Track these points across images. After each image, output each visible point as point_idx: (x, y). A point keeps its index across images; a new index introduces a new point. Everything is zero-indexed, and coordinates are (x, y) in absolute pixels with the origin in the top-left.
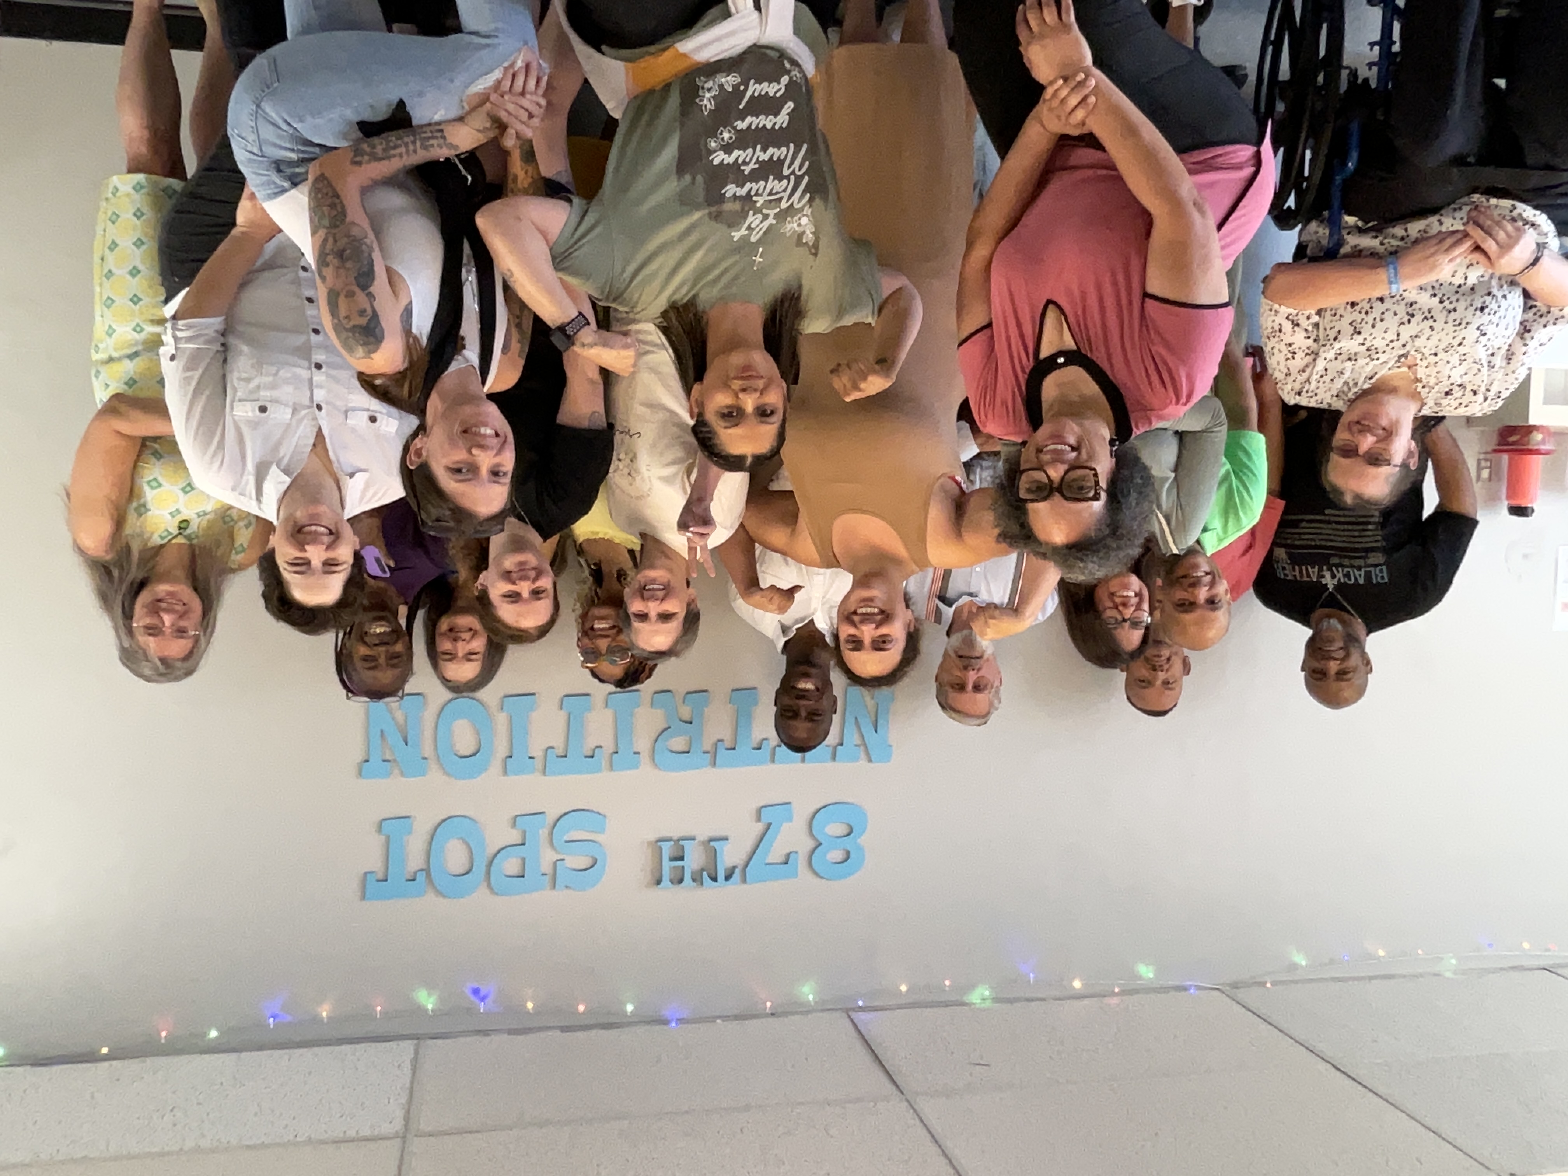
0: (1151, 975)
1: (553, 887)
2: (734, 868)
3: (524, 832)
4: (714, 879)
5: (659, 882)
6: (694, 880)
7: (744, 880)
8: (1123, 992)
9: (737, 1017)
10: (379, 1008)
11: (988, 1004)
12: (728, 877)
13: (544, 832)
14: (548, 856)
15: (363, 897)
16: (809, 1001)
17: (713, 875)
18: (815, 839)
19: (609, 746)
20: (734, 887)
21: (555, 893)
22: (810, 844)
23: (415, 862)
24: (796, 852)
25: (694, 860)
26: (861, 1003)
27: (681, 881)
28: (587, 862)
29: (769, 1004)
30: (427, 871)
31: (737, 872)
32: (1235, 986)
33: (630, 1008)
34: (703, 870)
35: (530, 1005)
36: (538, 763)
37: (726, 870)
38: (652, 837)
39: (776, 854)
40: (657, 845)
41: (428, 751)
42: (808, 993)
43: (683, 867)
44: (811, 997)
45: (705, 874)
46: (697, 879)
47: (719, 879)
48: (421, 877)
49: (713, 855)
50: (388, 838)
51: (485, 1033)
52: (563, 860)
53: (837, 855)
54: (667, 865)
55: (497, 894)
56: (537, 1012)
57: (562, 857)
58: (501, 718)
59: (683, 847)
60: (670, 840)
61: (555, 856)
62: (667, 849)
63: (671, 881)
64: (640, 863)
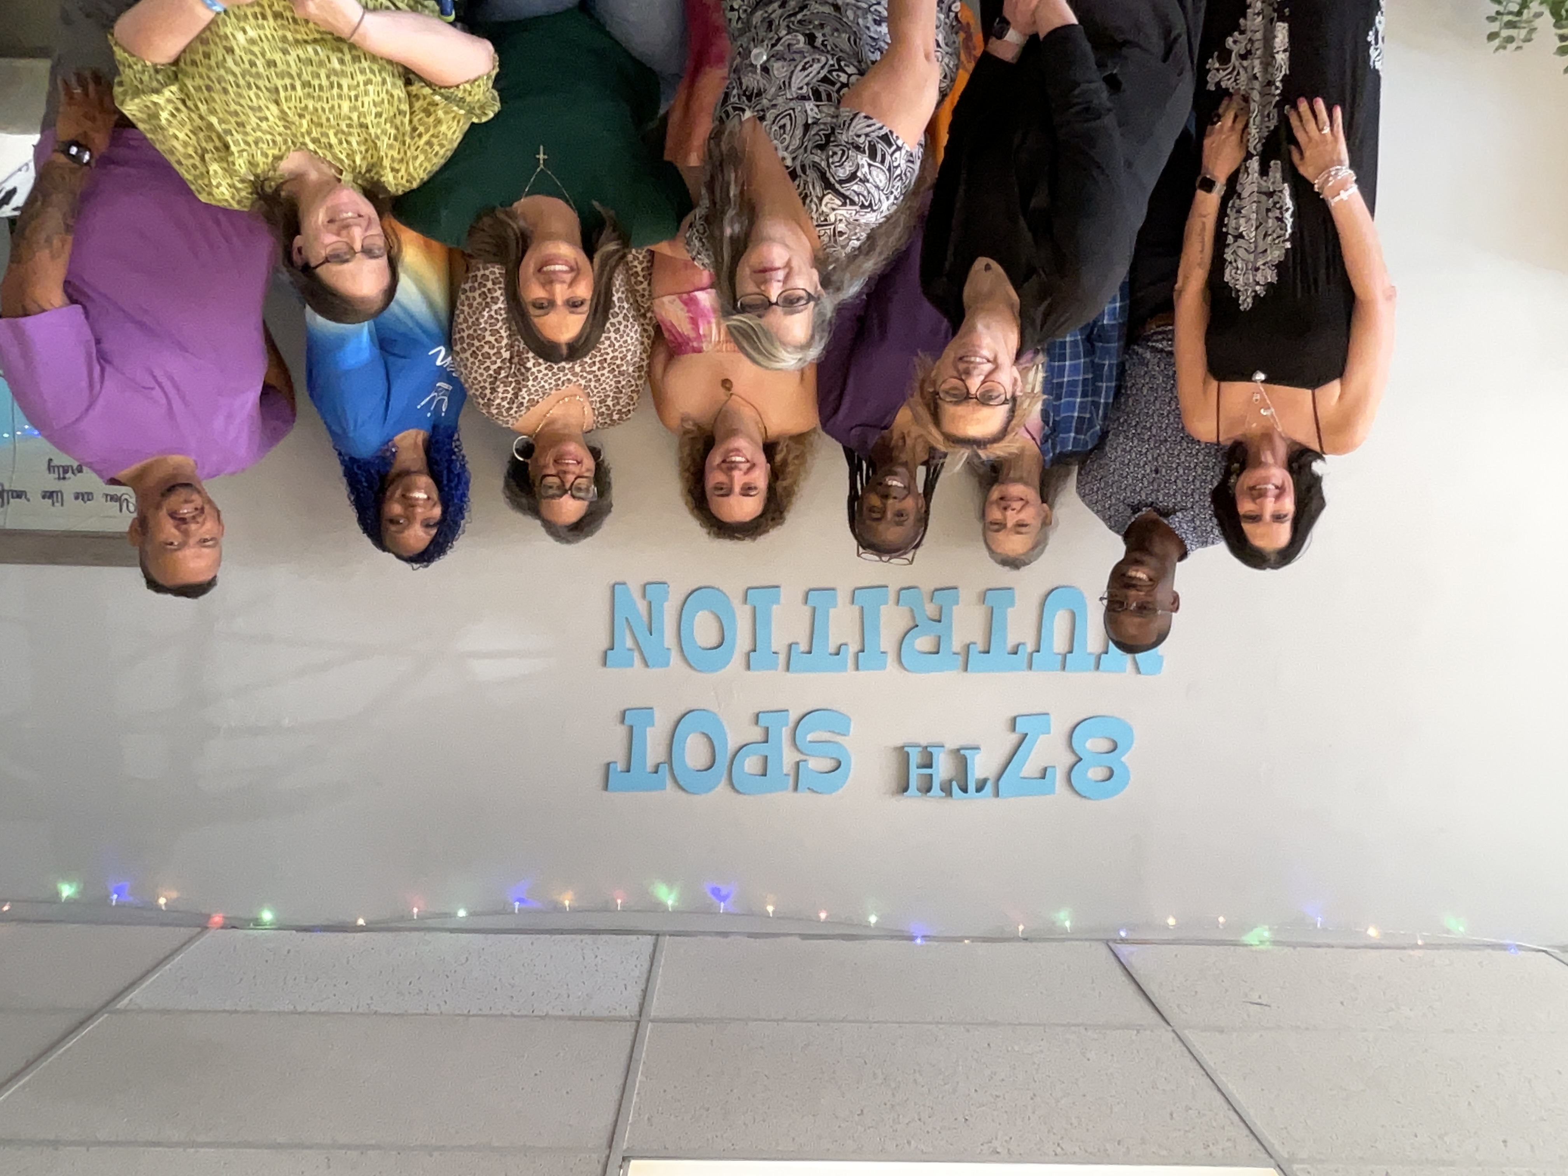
0: (1462, 929)
1: (796, 788)
2: (987, 779)
3: (767, 729)
4: (965, 790)
5: (905, 789)
6: (943, 790)
7: (997, 794)
8: (1426, 946)
9: (985, 940)
10: (619, 901)
11: (1266, 947)
12: (979, 789)
13: (786, 732)
14: (789, 757)
15: (606, 788)
16: (1065, 928)
17: (964, 787)
18: (1075, 754)
19: (855, 644)
20: (984, 802)
21: (797, 795)
22: (1070, 759)
23: (657, 754)
24: (1054, 767)
25: (943, 769)
26: (1123, 934)
27: (929, 790)
28: (831, 764)
29: (1021, 928)
30: (669, 764)
31: (989, 787)
33: (873, 919)
34: (952, 780)
35: (770, 909)
36: (782, 658)
37: (977, 784)
38: (899, 743)
39: (1031, 767)
40: (902, 754)
41: (671, 640)
42: (1065, 920)
43: (931, 775)
44: (1068, 924)
45: (954, 784)
46: (947, 789)
47: (969, 790)
48: (664, 770)
49: (963, 765)
50: (629, 729)
51: (725, 934)
52: (805, 761)
53: (1101, 773)
54: (915, 774)
55: (737, 791)
56: (779, 916)
57: (803, 757)
58: (744, 610)
59: (931, 754)
60: (919, 746)
61: (798, 757)
62: (915, 758)
63: (919, 789)
64: (886, 770)
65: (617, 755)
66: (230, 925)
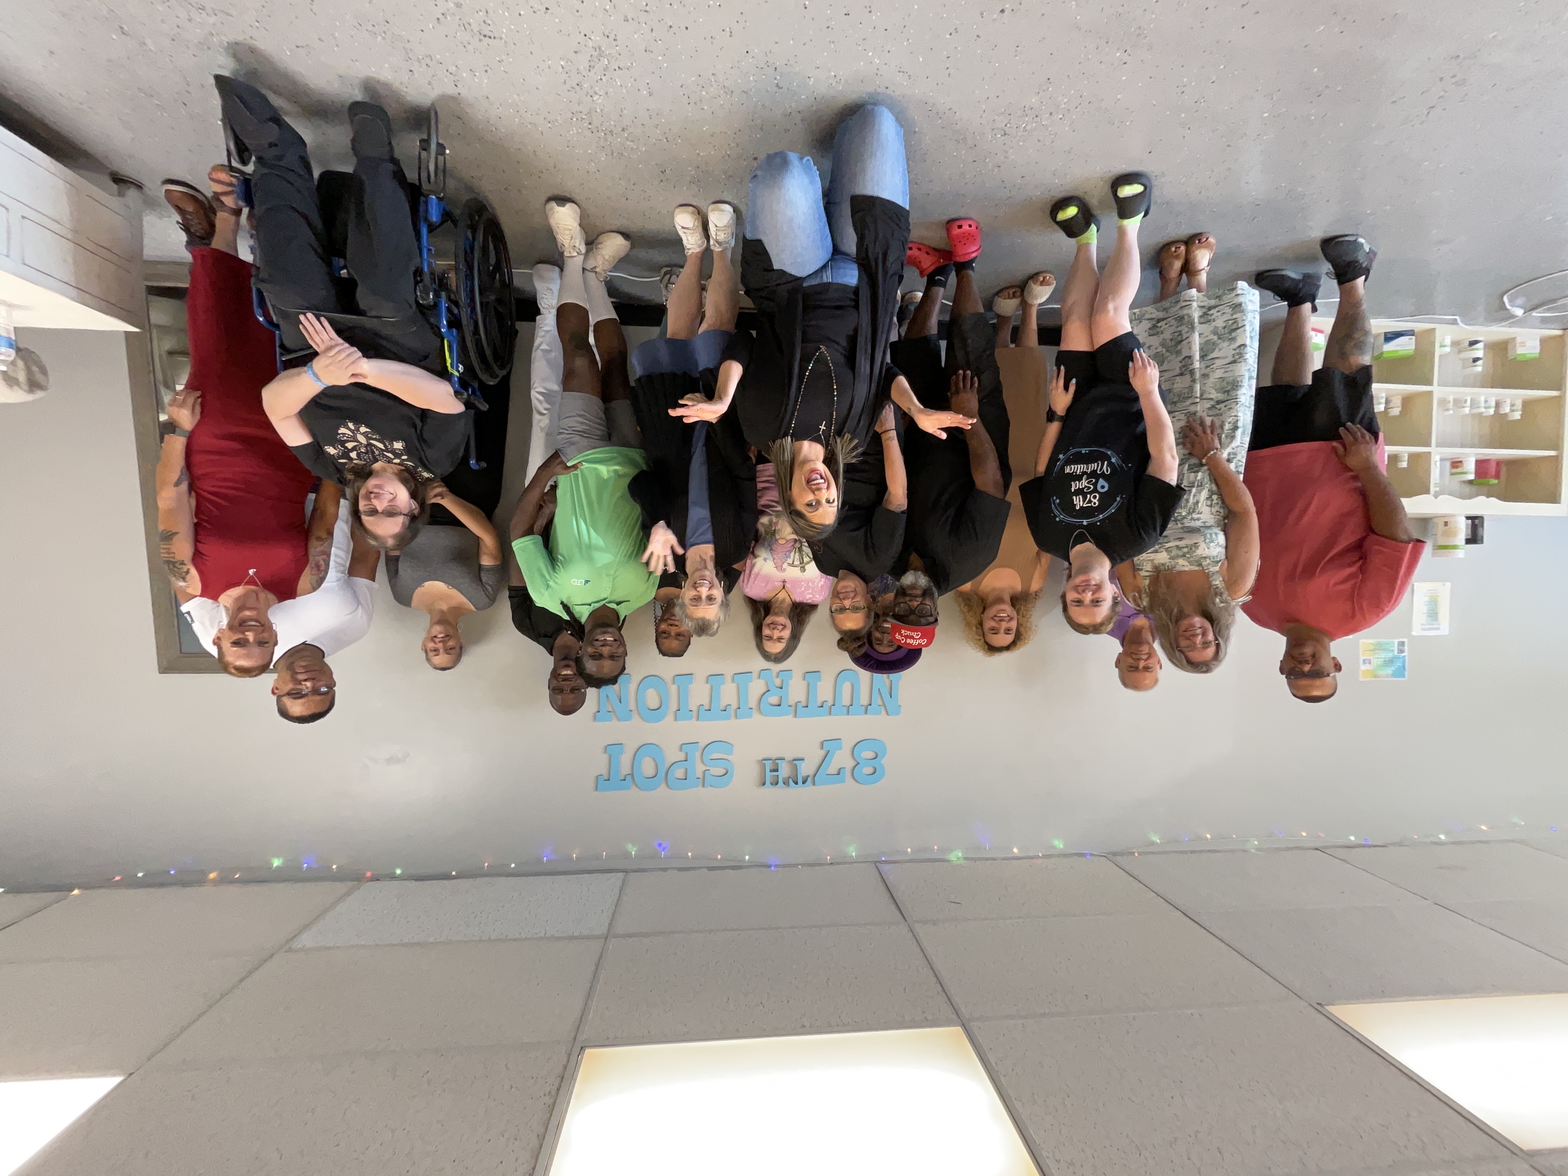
0: (1062, 846)
1: (703, 786)
2: (808, 776)
3: (687, 754)
4: (796, 783)
5: (764, 784)
6: (784, 783)
7: (814, 784)
8: (1044, 857)
9: (810, 865)
10: (604, 853)
11: (962, 862)
12: (804, 782)
13: (698, 754)
14: (700, 768)
15: (596, 789)
16: (853, 857)
17: (795, 781)
18: (856, 760)
19: (734, 705)
20: (809, 788)
21: (704, 789)
22: (853, 763)
23: (625, 769)
24: (845, 768)
25: (784, 771)
26: (883, 859)
27: (777, 783)
28: (723, 771)
29: (829, 858)
30: (632, 775)
31: (809, 780)
32: (1115, 854)
33: (747, 857)
34: (789, 777)
35: (690, 854)
36: (695, 713)
37: (803, 779)
38: (760, 758)
39: (832, 770)
40: (762, 762)
41: (632, 706)
42: (852, 852)
43: (778, 776)
44: (854, 854)
45: (791, 780)
46: (786, 783)
47: (799, 783)
48: (629, 778)
49: (795, 769)
50: (610, 756)
51: (664, 870)
53: (870, 770)
54: (769, 775)
55: (671, 789)
56: (695, 858)
57: (708, 769)
58: (674, 688)
59: (777, 764)
60: (770, 759)
61: (705, 768)
62: (769, 765)
63: (772, 784)
64: (754, 773)
65: (604, 772)
66: (376, 879)
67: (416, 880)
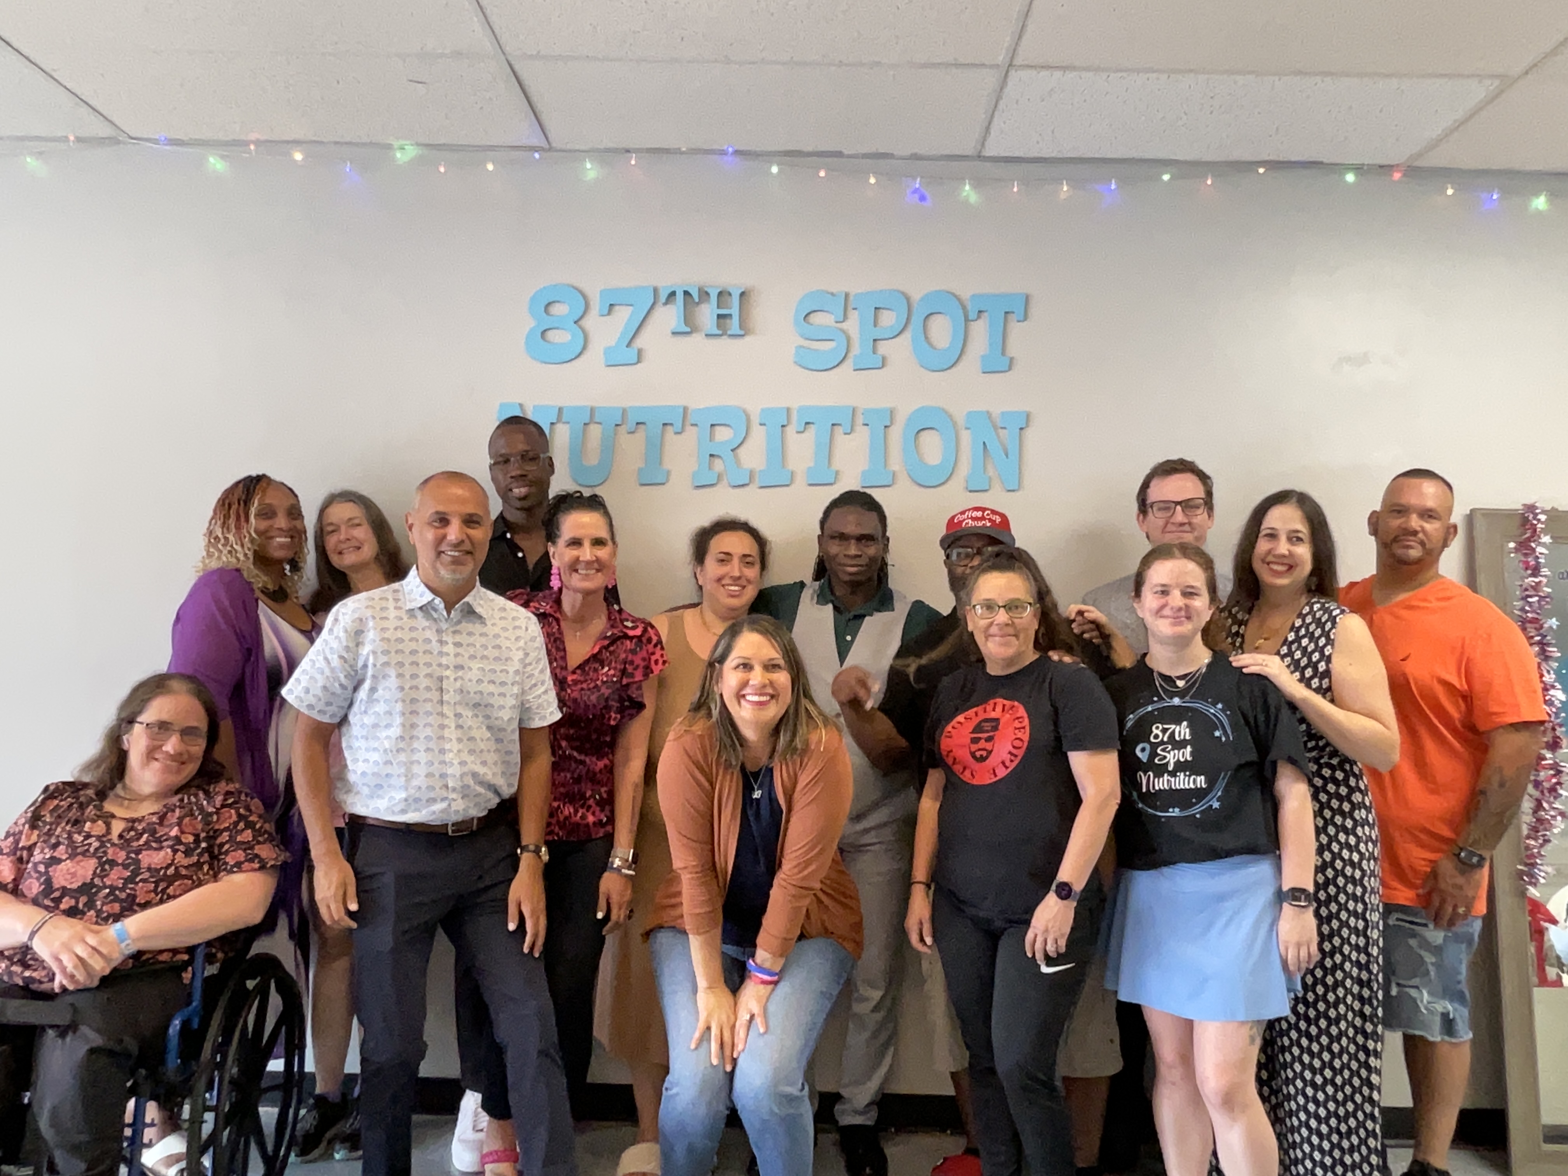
0: (211, 160)
1: (847, 295)
2: (666, 303)
3: (874, 352)
4: (686, 293)
5: (742, 294)
6: (707, 294)
7: (656, 290)
8: (246, 143)
9: (666, 151)
10: (1015, 189)
11: (399, 144)
12: (673, 294)
13: (856, 350)
14: (852, 325)
15: (1027, 298)
16: (591, 161)
17: (687, 297)
18: (580, 327)
19: (791, 431)
20: (665, 284)
21: (846, 289)
22: (587, 323)
23: (980, 330)
24: (601, 315)
25: (707, 314)
26: (537, 155)
27: (720, 294)
28: (813, 318)
29: (633, 162)
30: (967, 320)
31: (663, 298)
32: (113, 141)
33: (774, 170)
34: (698, 304)
36: (860, 420)
37: (675, 301)
38: (747, 339)
39: (623, 315)
40: (745, 330)
41: (966, 437)
42: (590, 170)
43: (718, 307)
44: (589, 166)
45: (697, 300)
46: (704, 295)
47: (681, 292)
48: (972, 315)
49: (689, 318)
50: (1003, 353)
51: (915, 157)
52: (837, 322)
53: (556, 309)
54: (735, 311)
55: (903, 293)
56: (866, 173)
57: (839, 325)
58: (896, 464)
59: (718, 327)
60: (730, 336)
61: (844, 326)
62: (734, 325)
63: (730, 294)
64: (761, 313)
65: (1014, 326)
66: (1386, 169)
67: (1322, 163)
